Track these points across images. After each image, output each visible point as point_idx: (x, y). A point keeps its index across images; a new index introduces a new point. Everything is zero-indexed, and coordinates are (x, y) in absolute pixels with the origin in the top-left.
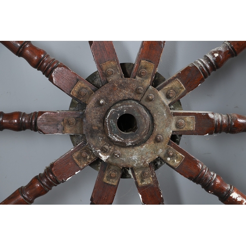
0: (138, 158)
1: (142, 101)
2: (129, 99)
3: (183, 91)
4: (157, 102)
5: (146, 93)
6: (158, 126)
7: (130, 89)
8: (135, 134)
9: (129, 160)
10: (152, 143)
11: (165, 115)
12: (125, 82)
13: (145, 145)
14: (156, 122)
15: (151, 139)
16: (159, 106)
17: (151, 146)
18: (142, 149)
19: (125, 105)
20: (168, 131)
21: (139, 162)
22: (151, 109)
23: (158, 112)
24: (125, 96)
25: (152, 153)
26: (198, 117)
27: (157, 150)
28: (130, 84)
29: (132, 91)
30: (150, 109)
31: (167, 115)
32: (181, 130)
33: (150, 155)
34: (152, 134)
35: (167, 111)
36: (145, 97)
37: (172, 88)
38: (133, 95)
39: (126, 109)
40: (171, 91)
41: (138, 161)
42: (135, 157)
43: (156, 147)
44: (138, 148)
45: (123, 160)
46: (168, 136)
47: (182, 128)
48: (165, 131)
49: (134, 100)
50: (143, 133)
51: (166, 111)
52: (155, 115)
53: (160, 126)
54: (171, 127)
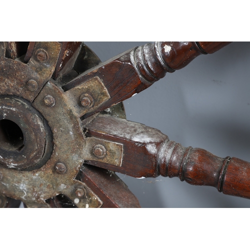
0: (28, 189)
1: (35, 104)
2: (15, 96)
3: (105, 99)
4: (60, 110)
5: (42, 92)
6: (60, 148)
7: (16, 79)
8: (21, 154)
9: (15, 188)
10: (50, 171)
11: (71, 133)
12: (10, 66)
13: (39, 172)
14: (57, 142)
15: (48, 166)
16: (62, 117)
17: (48, 177)
18: (34, 177)
19: (6, 106)
20: (75, 159)
21: (30, 195)
22: (51, 120)
23: (61, 126)
24: (9, 90)
25: (48, 187)
26: (129, 146)
27: (58, 185)
28: (16, 71)
29: (20, 83)
30: (47, 118)
31: (74, 135)
32: (101, 160)
33: (46, 190)
34: (50, 159)
35: (76, 128)
36: (39, 98)
37: (88, 91)
38: (21, 91)
39: (6, 113)
40: (87, 95)
41: (27, 192)
42: (23, 186)
43: (56, 180)
44: (28, 174)
45: (5, 186)
46: (75, 168)
47: (103, 158)
48: (71, 158)
49: (22, 98)
50: (32, 155)
51: (74, 127)
52: (55, 130)
53: (63, 150)
54: (81, 153)
